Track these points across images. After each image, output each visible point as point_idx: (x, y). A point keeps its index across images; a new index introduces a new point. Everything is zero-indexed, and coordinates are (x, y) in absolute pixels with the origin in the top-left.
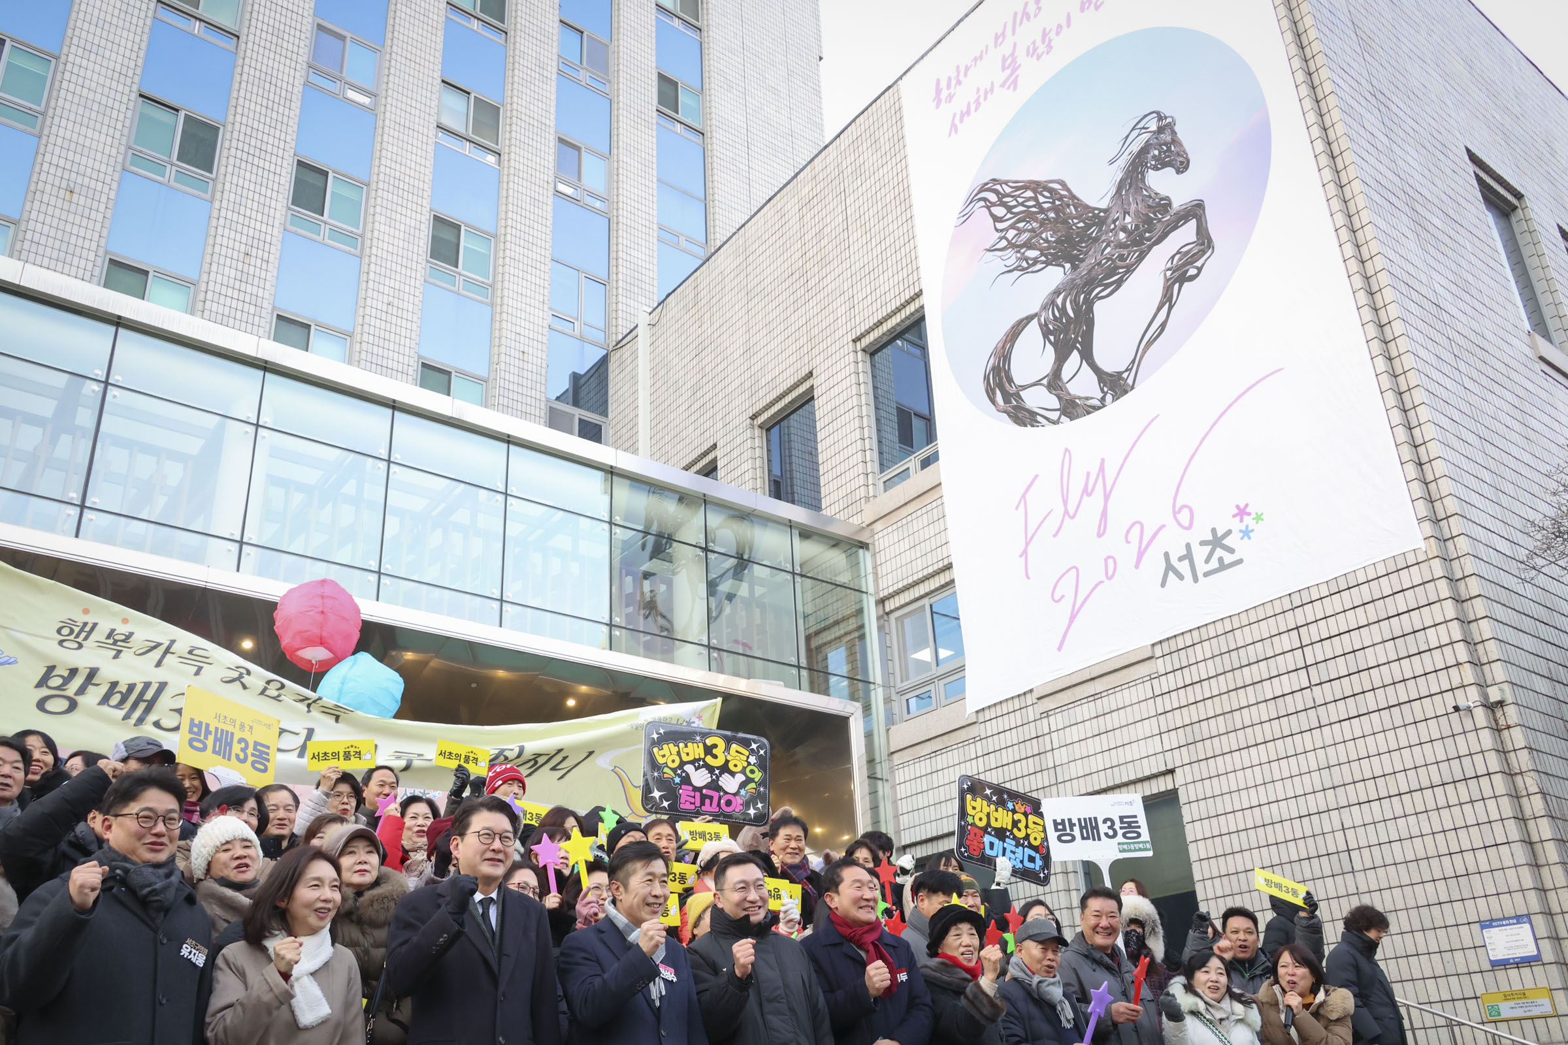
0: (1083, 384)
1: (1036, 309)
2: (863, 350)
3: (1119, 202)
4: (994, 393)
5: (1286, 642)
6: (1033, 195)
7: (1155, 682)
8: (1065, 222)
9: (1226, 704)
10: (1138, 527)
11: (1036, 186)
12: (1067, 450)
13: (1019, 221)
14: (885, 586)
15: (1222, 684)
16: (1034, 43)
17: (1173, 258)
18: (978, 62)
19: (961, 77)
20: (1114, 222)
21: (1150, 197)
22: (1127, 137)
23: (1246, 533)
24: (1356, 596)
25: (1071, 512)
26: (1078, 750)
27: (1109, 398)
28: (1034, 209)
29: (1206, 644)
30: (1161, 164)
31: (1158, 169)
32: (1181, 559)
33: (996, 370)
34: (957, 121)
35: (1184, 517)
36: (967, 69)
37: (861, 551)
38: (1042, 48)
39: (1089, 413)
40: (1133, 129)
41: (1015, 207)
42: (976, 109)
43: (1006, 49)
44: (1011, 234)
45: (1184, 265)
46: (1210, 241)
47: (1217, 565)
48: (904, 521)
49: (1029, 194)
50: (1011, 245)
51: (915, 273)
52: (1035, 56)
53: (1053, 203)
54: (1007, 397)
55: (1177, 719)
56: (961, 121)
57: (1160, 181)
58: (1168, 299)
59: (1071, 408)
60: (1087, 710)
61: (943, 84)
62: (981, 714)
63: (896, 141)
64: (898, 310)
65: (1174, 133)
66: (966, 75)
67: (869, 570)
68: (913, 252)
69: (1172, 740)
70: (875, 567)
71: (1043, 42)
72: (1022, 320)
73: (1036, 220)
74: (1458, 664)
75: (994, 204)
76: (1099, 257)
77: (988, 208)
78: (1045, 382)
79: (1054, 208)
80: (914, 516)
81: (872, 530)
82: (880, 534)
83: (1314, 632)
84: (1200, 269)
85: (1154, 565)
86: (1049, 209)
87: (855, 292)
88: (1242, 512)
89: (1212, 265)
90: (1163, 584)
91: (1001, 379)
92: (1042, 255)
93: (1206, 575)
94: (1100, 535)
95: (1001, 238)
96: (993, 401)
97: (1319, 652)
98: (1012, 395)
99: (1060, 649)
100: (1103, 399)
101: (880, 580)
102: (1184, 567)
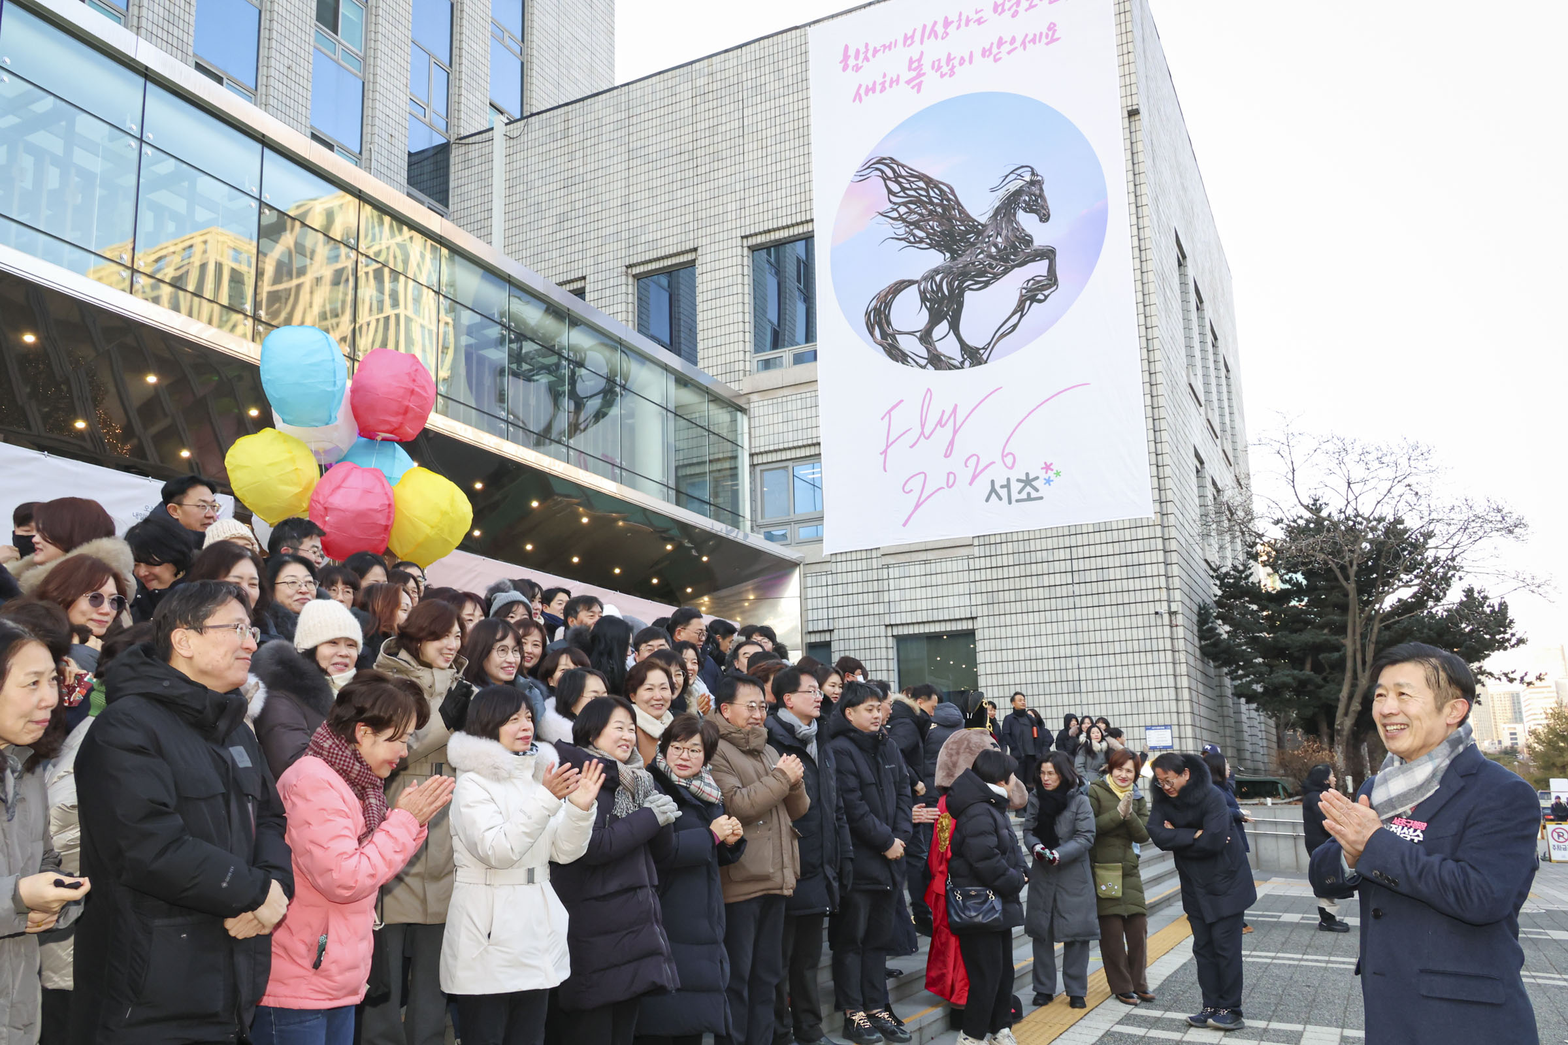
0: (948, 347)
1: (918, 278)
2: (749, 247)
3: (995, 224)
4: (873, 328)
5: (1062, 554)
6: (924, 186)
7: (971, 561)
8: (950, 220)
9: (1018, 584)
10: (975, 458)
11: (929, 181)
12: (929, 390)
13: (911, 202)
14: (757, 445)
15: (1017, 571)
16: (939, 60)
17: (1029, 281)
18: (887, 50)
19: (870, 55)
20: (989, 237)
21: (1018, 229)
22: (1007, 176)
23: (1048, 481)
24: (1109, 537)
25: (927, 434)
26: (908, 594)
27: (967, 363)
28: (924, 199)
29: (1010, 544)
30: (1029, 209)
31: (1026, 212)
32: (1002, 487)
33: (877, 310)
34: (862, 91)
35: (1009, 460)
36: (875, 51)
37: (739, 414)
38: (945, 69)
39: (950, 369)
40: (1012, 172)
41: (908, 189)
42: (881, 91)
43: (914, 51)
44: (903, 210)
45: (1036, 289)
46: (1056, 280)
47: (1025, 497)
48: (780, 400)
49: (921, 184)
50: (901, 218)
51: (808, 203)
52: (939, 73)
53: (942, 201)
54: (884, 335)
55: (984, 587)
56: (867, 94)
57: (1027, 221)
58: (1020, 309)
59: (937, 361)
60: (918, 569)
61: (852, 52)
62: (834, 557)
63: (800, 80)
64: (788, 227)
65: (1041, 189)
66: (874, 56)
67: (746, 430)
68: (807, 184)
69: (978, 599)
70: (750, 428)
71: (948, 64)
72: (904, 281)
73: (926, 208)
74: (1160, 588)
75: (890, 179)
76: (973, 258)
77: (884, 180)
78: (918, 334)
79: (941, 205)
80: (789, 398)
81: (749, 399)
82: (756, 404)
83: (1080, 552)
84: (1046, 297)
85: (983, 485)
86: (937, 205)
87: (747, 196)
88: (1048, 467)
89: (1055, 297)
90: (987, 500)
91: (880, 319)
92: (927, 237)
93: (1017, 501)
94: (946, 456)
95: (894, 210)
96: (872, 334)
97: (1081, 565)
98: (889, 335)
99: (904, 525)
100: (962, 363)
101: (753, 440)
102: (1003, 493)
